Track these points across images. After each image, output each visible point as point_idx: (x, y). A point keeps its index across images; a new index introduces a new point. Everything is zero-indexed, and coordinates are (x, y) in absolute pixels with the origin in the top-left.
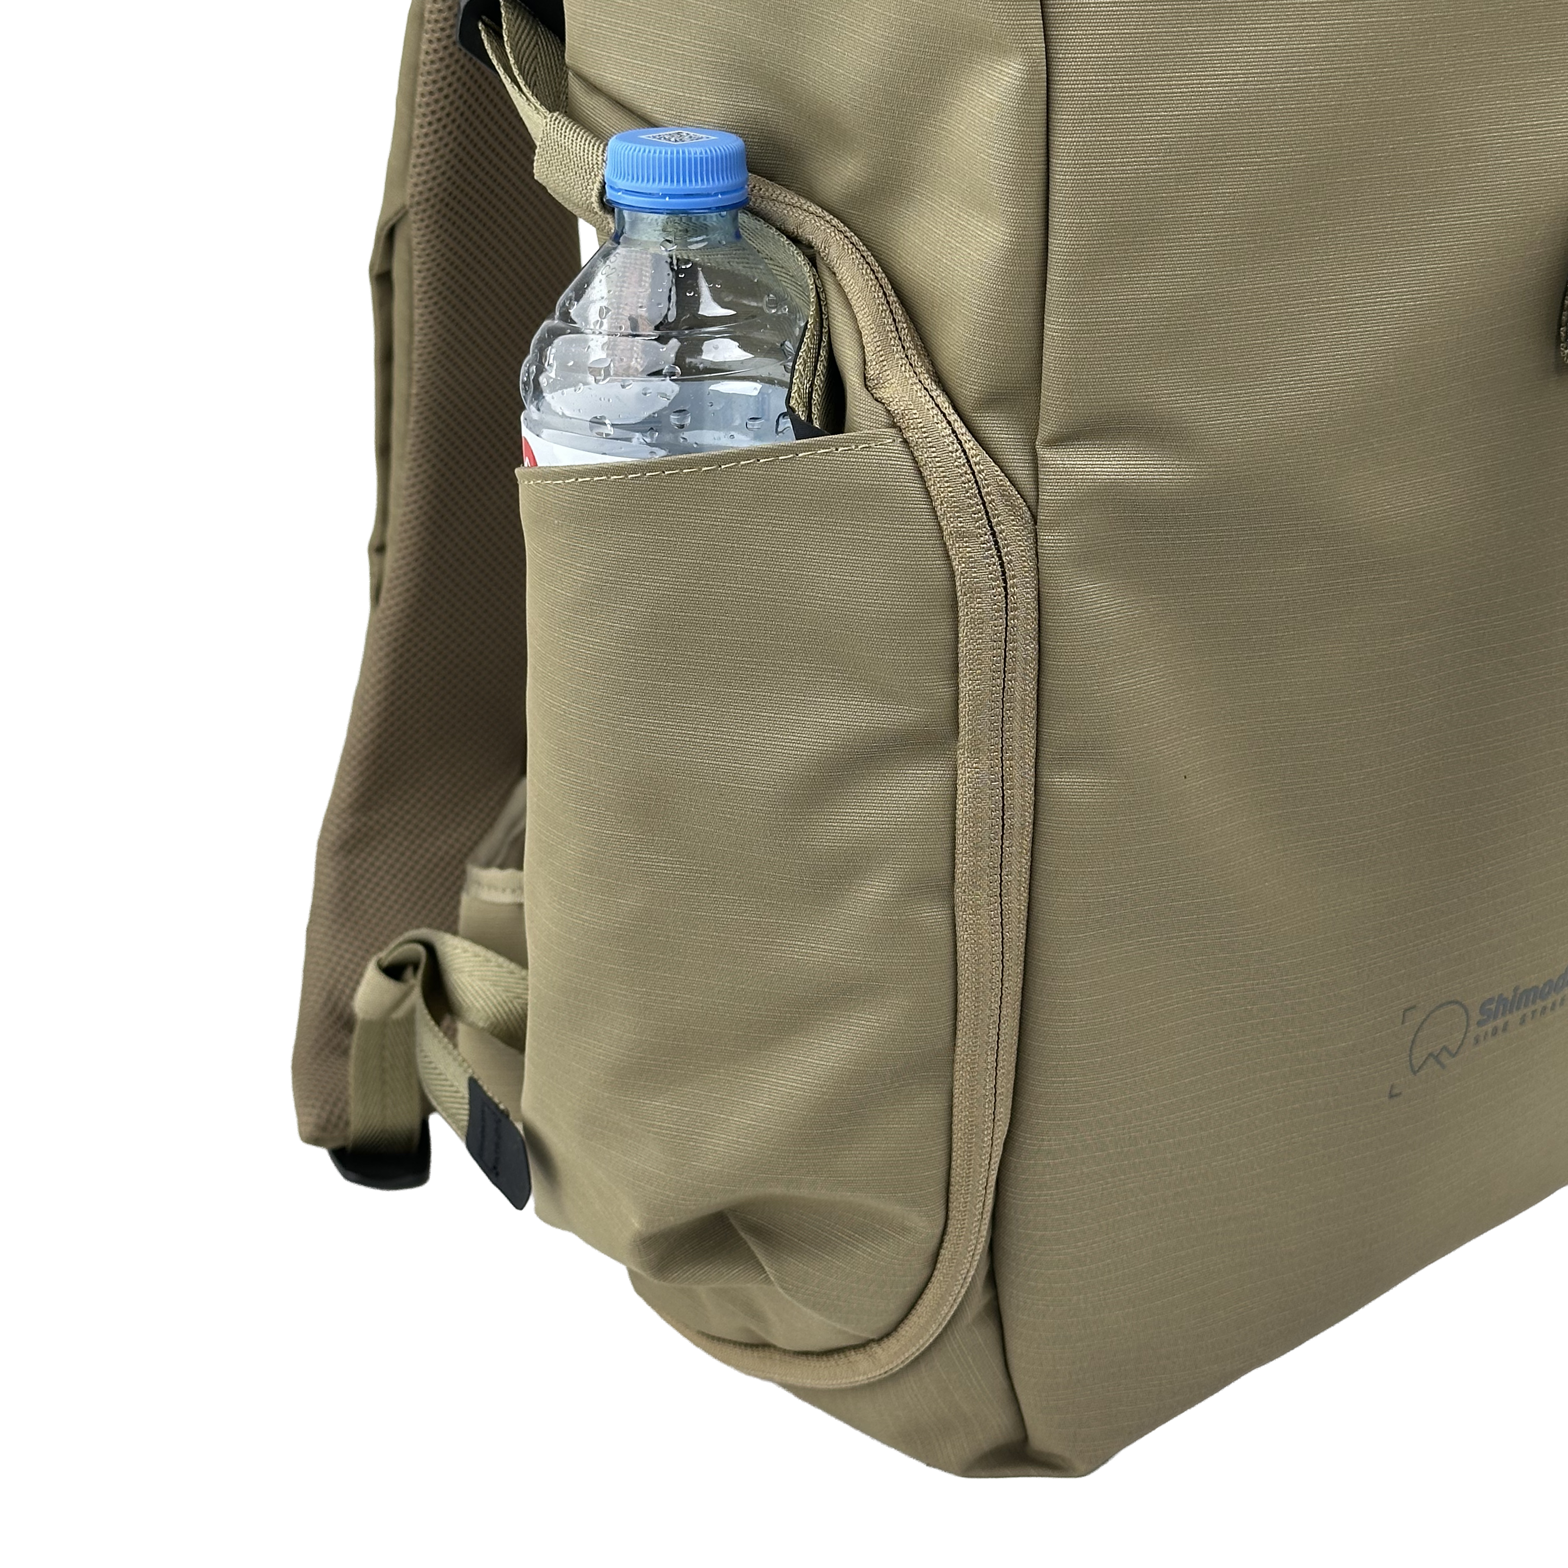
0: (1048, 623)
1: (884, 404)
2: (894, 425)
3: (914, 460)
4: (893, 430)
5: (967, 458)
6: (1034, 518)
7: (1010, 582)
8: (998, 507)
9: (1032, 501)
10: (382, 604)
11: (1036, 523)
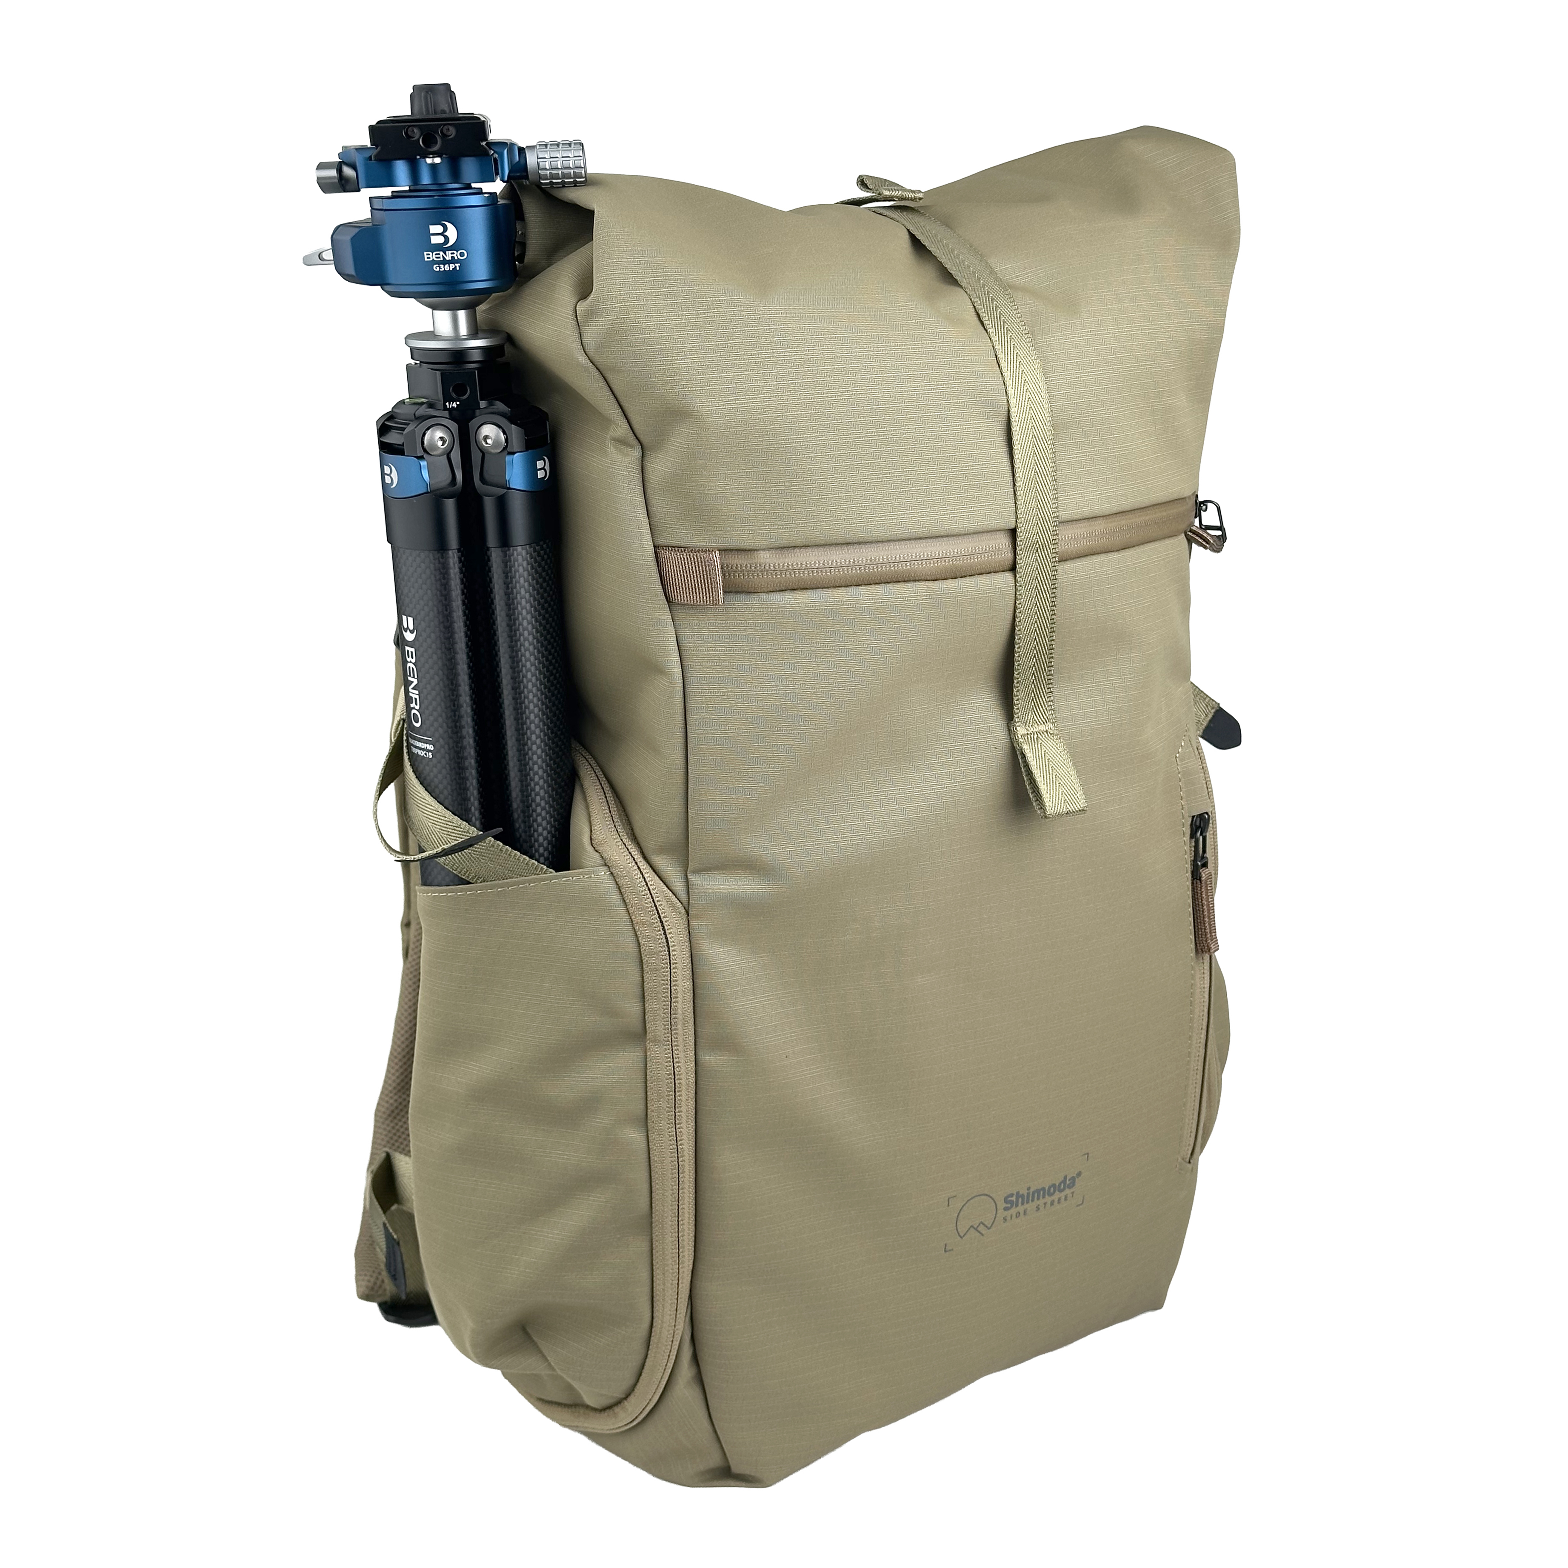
0: (696, 971)
1: (600, 853)
2: (606, 865)
3: (617, 883)
4: (606, 867)
5: (646, 882)
6: (687, 913)
7: (671, 949)
8: (663, 907)
9: (685, 903)
10: (410, 959)
11: (688, 915)
